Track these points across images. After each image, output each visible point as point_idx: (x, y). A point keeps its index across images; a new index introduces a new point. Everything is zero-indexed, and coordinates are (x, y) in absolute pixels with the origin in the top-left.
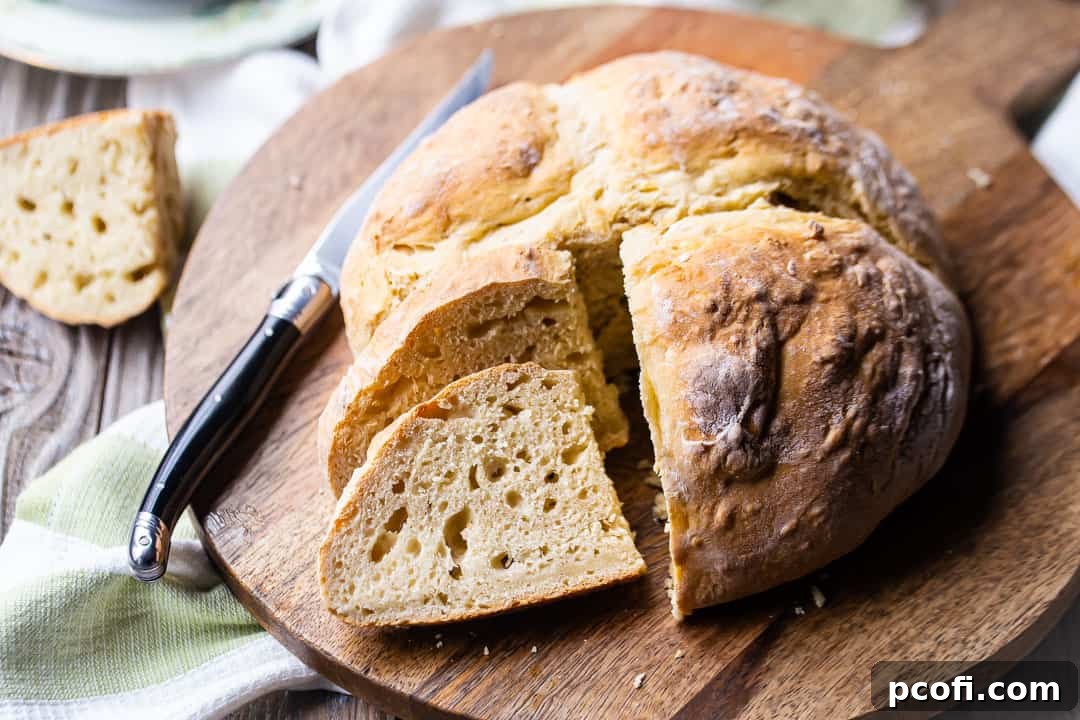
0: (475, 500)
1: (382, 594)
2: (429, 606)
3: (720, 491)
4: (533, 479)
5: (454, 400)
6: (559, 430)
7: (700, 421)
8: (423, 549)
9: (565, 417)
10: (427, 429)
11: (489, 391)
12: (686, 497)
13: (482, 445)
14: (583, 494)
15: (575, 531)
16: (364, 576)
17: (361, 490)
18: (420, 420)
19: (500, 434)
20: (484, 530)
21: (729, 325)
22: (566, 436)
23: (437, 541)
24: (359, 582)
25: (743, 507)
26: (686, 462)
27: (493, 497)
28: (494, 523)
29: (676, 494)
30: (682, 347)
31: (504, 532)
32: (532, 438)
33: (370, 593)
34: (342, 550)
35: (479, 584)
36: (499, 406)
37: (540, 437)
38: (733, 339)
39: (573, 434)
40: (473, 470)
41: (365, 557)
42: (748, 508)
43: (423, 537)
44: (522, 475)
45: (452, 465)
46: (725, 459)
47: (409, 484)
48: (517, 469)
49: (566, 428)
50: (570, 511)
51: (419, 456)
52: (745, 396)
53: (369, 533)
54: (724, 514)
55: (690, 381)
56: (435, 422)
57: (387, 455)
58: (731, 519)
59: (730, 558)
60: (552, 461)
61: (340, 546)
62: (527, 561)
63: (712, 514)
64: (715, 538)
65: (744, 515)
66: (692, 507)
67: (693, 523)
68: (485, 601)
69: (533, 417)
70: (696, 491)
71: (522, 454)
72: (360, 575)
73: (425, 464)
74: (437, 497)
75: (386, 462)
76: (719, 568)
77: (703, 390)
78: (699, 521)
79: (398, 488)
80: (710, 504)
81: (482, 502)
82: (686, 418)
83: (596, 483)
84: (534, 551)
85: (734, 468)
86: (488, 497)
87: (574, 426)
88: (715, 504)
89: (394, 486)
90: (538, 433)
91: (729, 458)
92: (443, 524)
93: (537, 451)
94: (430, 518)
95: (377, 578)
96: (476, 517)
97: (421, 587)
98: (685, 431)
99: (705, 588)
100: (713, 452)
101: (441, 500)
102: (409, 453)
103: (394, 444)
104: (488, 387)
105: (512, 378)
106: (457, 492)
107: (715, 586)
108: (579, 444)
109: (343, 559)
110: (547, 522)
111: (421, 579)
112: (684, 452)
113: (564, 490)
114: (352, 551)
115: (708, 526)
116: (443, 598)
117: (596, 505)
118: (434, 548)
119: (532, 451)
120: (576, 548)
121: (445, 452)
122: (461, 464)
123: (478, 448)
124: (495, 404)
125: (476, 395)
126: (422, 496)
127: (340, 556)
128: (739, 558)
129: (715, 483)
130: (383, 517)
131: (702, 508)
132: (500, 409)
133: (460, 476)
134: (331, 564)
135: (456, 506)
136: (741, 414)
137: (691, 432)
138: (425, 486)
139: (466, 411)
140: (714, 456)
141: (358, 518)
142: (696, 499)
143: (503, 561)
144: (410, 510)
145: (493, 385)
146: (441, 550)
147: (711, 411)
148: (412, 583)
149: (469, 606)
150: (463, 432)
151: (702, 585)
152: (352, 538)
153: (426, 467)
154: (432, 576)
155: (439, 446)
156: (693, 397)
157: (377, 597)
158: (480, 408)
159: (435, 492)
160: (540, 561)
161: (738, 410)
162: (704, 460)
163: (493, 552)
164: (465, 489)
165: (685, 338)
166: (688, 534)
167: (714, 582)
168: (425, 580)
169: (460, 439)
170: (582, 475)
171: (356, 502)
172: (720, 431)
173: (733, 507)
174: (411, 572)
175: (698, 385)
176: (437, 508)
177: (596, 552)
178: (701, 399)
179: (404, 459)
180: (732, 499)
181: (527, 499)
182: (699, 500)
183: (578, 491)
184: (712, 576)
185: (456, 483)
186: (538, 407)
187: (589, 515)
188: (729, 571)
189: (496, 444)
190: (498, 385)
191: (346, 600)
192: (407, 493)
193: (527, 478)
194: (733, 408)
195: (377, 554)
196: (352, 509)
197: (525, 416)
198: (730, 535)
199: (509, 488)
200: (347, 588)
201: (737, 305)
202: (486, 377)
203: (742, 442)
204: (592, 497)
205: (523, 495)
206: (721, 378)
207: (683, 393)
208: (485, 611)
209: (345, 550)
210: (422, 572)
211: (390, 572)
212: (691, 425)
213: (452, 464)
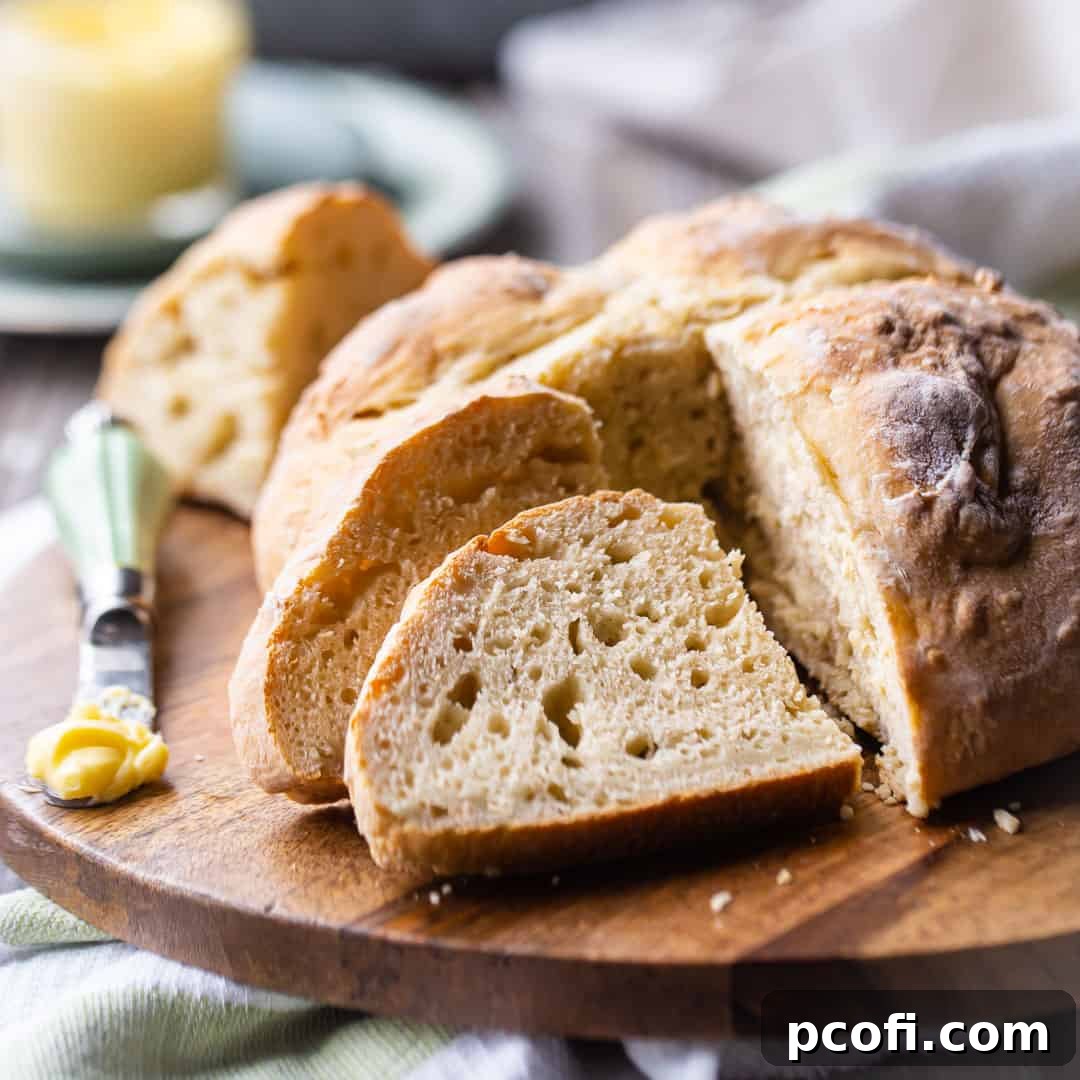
0: (584, 666)
1: (459, 785)
2: (537, 805)
3: (956, 577)
4: (667, 643)
5: (529, 533)
6: (695, 582)
7: (907, 464)
8: (514, 730)
9: (700, 566)
10: (495, 568)
11: (581, 525)
12: (907, 586)
13: (583, 595)
14: (748, 668)
15: (747, 712)
16: (426, 762)
17: (405, 642)
18: (483, 555)
19: (606, 583)
20: (605, 708)
21: (916, 350)
22: (707, 591)
23: (535, 718)
24: (420, 770)
25: (995, 597)
26: (897, 531)
27: (610, 664)
28: (618, 698)
29: (891, 582)
30: (854, 380)
31: (636, 712)
32: (656, 591)
33: (440, 783)
34: (387, 722)
35: (611, 774)
36: (598, 548)
37: (669, 592)
38: (927, 361)
39: (717, 589)
40: (574, 628)
41: (424, 736)
42: (1003, 598)
43: (511, 713)
44: (650, 639)
45: (539, 618)
46: (957, 516)
47: (477, 641)
48: (640, 631)
49: (705, 581)
50: (732, 688)
51: (487, 606)
52: (966, 427)
53: (426, 704)
54: (969, 608)
55: (882, 410)
56: (507, 559)
57: (437, 598)
58: (982, 616)
59: (991, 681)
60: (692, 622)
61: (383, 718)
62: (680, 746)
63: (950, 611)
64: (962, 650)
65: (999, 611)
66: (918, 603)
67: (924, 630)
68: (625, 795)
69: (652, 561)
70: (920, 577)
71: (644, 612)
72: (420, 759)
73: (497, 615)
74: (525, 659)
75: (440, 604)
76: (975, 699)
77: (903, 419)
78: (933, 624)
79: (463, 644)
80: (945, 596)
81: (596, 672)
82: (883, 467)
83: (765, 652)
84: (688, 734)
85: (973, 530)
86: (602, 664)
87: (717, 577)
88: (953, 596)
89: (455, 640)
90: (662, 585)
91: (963, 513)
92: (540, 696)
93: (667, 608)
94: (518, 689)
95: (448, 765)
96: (588, 690)
97: (521, 776)
98: (887, 488)
99: (960, 741)
100: (937, 506)
101: (529, 664)
102: (473, 598)
103: (449, 582)
104: (579, 519)
105: (614, 510)
106: (555, 654)
107: (973, 737)
108: (728, 603)
109: (390, 736)
110: (700, 699)
111: (519, 765)
112: (891, 517)
113: (716, 659)
114: (404, 726)
115: (949, 629)
116: (556, 792)
117: (769, 680)
118: (530, 726)
119: (659, 608)
120: (753, 733)
121: (526, 600)
122: (554, 619)
123: (575, 598)
124: (593, 544)
125: (563, 530)
126: (500, 657)
127: (385, 731)
128: (1003, 680)
129: (946, 563)
130: (444, 681)
131: (934, 604)
132: (602, 551)
133: (555, 634)
134: (373, 743)
135: (556, 673)
136: (966, 453)
137: (896, 486)
138: (504, 645)
139: (551, 551)
140: (939, 512)
141: (405, 680)
142: (923, 588)
143: (642, 750)
144: (486, 676)
145: (586, 518)
146: (542, 731)
147: (920, 447)
148: (505, 772)
149: (600, 803)
150: (550, 576)
151: (954, 736)
152: (400, 708)
153: (500, 619)
154: (535, 761)
155: (517, 591)
156: (889, 432)
157: (452, 790)
158: (571, 547)
159: (521, 652)
160: (699, 747)
161: (960, 449)
162: (925, 523)
163: (624, 733)
164: (566, 652)
165: (855, 368)
166: (920, 646)
167: (970, 729)
168: (525, 768)
169: (547, 587)
170: (742, 641)
171: (400, 656)
172: (940, 477)
173: (980, 598)
174: (501, 757)
175: (893, 413)
176: (526, 674)
177: (785, 739)
178: (902, 433)
179: (466, 606)
180: (978, 588)
181: (662, 669)
182: (927, 590)
183: (739, 662)
184: (965, 716)
185: (551, 644)
186: (656, 551)
187: (763, 694)
188: (991, 706)
189: (602, 596)
190: (594, 518)
191: (402, 795)
192: (477, 652)
193: (658, 641)
194: (953, 443)
195: (442, 733)
196: (394, 666)
197: (640, 561)
198: (984, 644)
199: (632, 653)
200: (402, 777)
201: (920, 327)
202: (574, 506)
203: (975, 492)
204: (761, 673)
205: (656, 663)
206: (926, 399)
207: (872, 431)
208: (627, 809)
209: (393, 723)
210: (518, 757)
211: (466, 757)
212: (894, 474)
213: (541, 616)
